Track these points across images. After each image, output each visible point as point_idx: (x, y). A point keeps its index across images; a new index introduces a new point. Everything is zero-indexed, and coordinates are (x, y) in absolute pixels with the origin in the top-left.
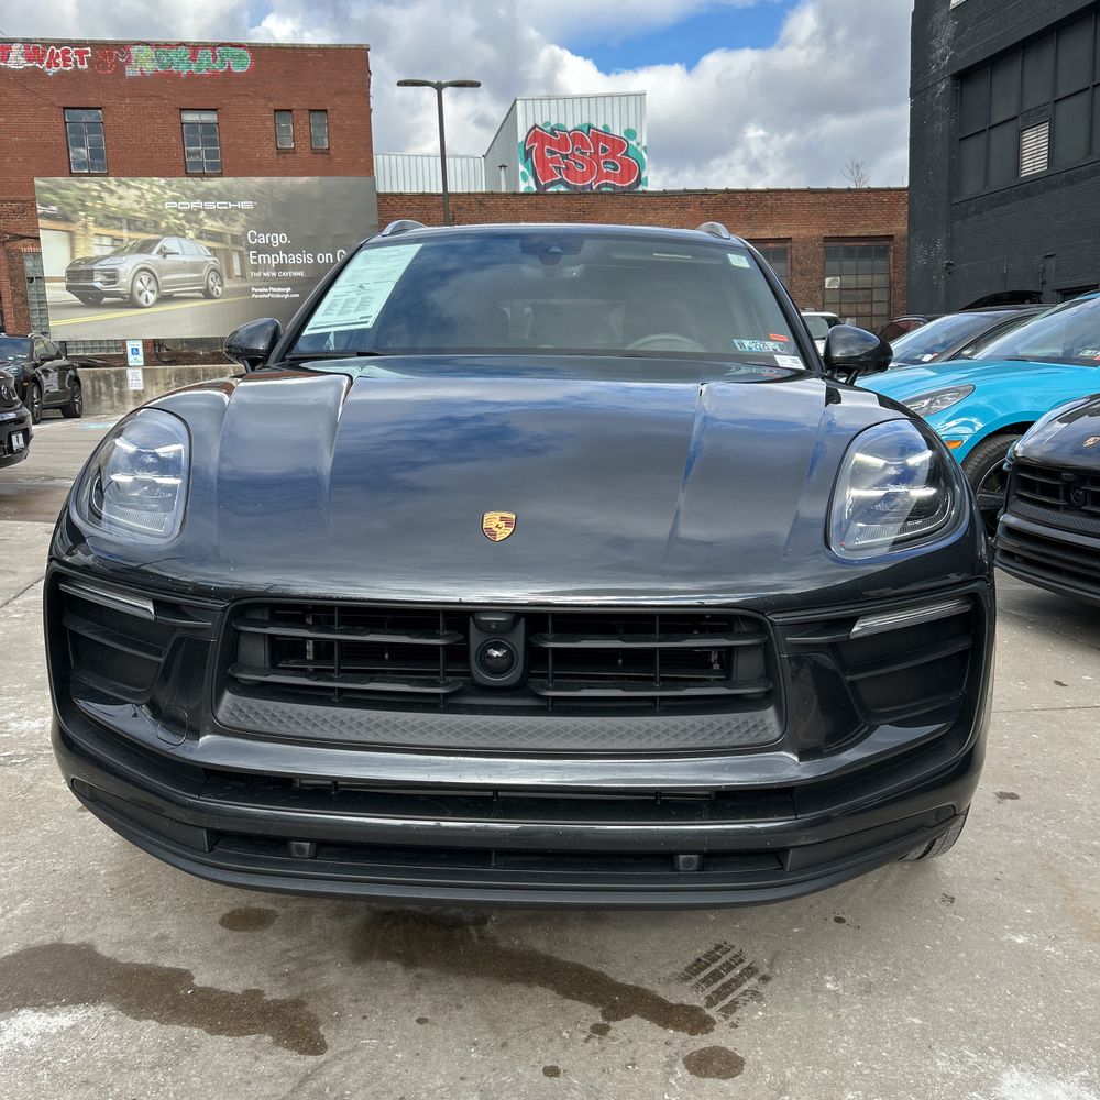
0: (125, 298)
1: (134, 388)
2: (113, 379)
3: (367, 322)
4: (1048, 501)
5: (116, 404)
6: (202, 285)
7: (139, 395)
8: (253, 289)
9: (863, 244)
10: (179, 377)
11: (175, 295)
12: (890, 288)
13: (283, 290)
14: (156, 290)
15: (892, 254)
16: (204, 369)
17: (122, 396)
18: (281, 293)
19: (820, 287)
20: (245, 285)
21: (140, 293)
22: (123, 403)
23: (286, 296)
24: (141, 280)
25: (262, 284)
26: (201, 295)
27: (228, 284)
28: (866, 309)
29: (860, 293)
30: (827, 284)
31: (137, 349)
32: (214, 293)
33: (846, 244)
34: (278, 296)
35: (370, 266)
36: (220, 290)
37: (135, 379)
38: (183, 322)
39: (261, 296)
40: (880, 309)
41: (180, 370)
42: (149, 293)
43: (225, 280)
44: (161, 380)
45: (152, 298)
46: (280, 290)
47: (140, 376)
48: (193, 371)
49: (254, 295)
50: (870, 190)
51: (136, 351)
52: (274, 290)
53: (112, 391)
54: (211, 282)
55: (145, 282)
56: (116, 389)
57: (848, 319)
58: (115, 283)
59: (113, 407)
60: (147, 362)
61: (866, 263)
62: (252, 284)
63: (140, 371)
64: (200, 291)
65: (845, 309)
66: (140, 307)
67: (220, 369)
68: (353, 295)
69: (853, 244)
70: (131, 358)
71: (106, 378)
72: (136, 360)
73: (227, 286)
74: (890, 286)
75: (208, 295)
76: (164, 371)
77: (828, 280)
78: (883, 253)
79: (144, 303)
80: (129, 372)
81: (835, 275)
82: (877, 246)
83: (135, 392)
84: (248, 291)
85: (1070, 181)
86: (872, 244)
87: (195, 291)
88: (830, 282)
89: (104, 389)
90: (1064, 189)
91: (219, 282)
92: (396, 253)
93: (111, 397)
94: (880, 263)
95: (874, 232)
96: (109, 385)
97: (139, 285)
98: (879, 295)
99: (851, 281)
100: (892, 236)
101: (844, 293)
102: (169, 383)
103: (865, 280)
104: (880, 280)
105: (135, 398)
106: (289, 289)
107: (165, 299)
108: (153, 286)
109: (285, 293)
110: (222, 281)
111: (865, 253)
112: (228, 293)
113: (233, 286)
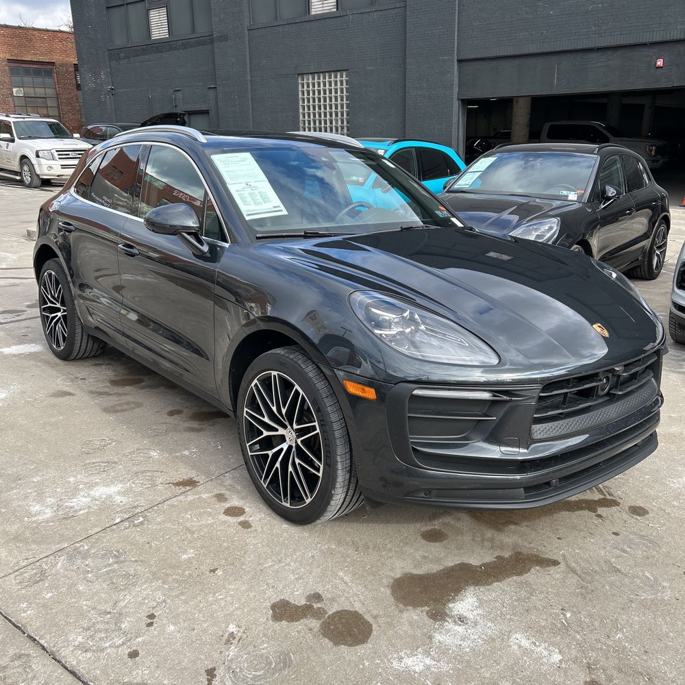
9: (35, 66)
15: (55, 75)
19: (10, 94)
28: (43, 111)
29: (38, 100)
30: (14, 92)
33: (23, 65)
40: (53, 112)
50: (34, 29)
61: (38, 80)
65: (30, 111)
69: (28, 66)
74: (57, 97)
77: (14, 90)
78: (49, 73)
81: (19, 87)
82: (44, 69)
85: (185, 46)
86: (41, 67)
88: (17, 91)
90: (181, 51)
94: (48, 80)
95: (41, 59)
98: (51, 103)
99: (31, 92)
100: (54, 63)
101: (27, 99)
103: (40, 92)
104: (50, 92)
111: (37, 73)
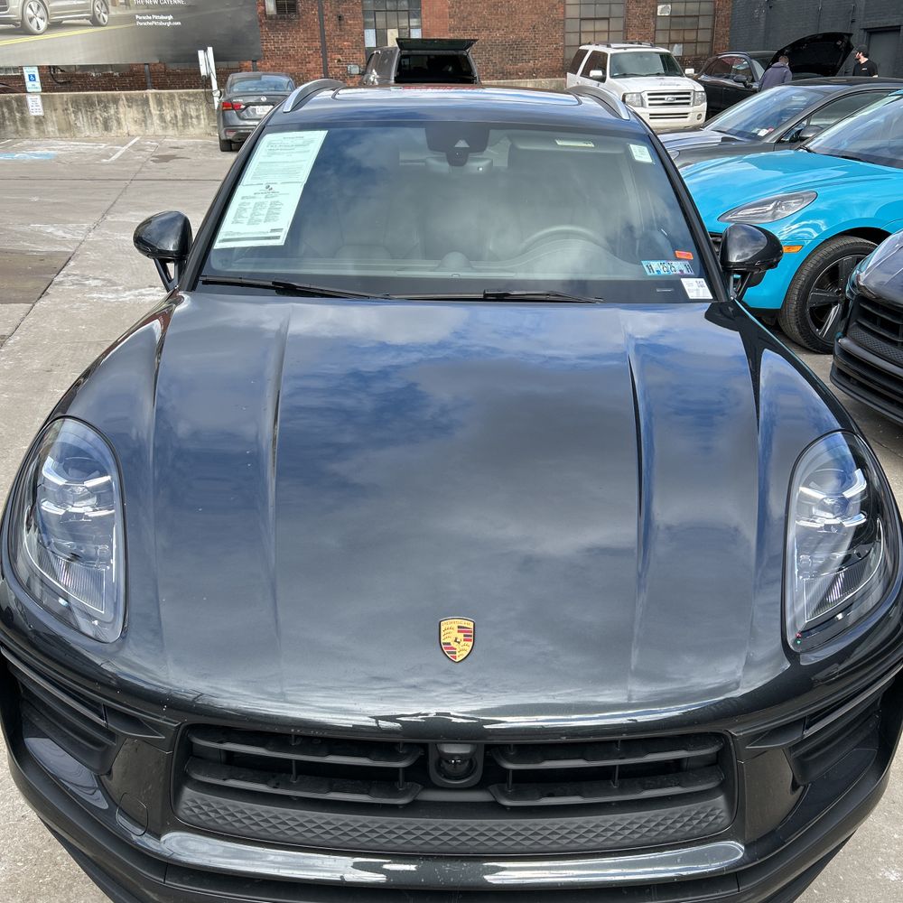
0: (16, 25)
1: (35, 114)
2: (15, 105)
3: (277, 238)
4: (888, 336)
5: (20, 128)
6: (88, 12)
7: (40, 120)
8: (137, 17)
10: (75, 102)
11: (64, 22)
12: (714, 15)
13: (166, 18)
14: (45, 16)
16: (98, 96)
17: (24, 121)
18: (164, 21)
19: (653, 14)
20: (129, 12)
21: (31, 19)
22: (26, 128)
23: (169, 24)
24: (30, 7)
25: (146, 11)
26: (88, 22)
27: (114, 12)
28: (691, 36)
29: (689, 20)
30: (659, 11)
31: (34, 76)
32: (101, 20)
34: (161, 24)
35: (274, 158)
36: (106, 17)
37: (35, 105)
38: (74, 49)
39: (145, 24)
40: (705, 36)
41: (76, 96)
42: (39, 21)
43: (110, 7)
44: (59, 106)
45: (43, 25)
46: (162, 17)
47: (39, 101)
48: (88, 98)
49: (138, 23)
51: (32, 78)
52: (157, 17)
53: (15, 116)
54: (97, 9)
55: (35, 9)
56: (18, 115)
57: (676, 45)
58: (6, 9)
59: (17, 132)
60: (44, 90)
62: (135, 12)
63: (38, 97)
64: (87, 18)
65: (674, 36)
66: (31, 33)
67: (113, 95)
68: (261, 198)
70: (29, 85)
71: (8, 103)
72: (34, 86)
73: (112, 13)
75: (95, 22)
76: (61, 97)
77: (660, 7)
79: (35, 29)
80: (29, 98)
81: (666, 3)
83: (36, 117)
84: (132, 19)
87: (82, 18)
88: (662, 9)
89: (7, 115)
91: (104, 9)
92: (300, 142)
93: (15, 122)
96: (11, 111)
97: (29, 11)
98: (705, 23)
99: (680, 8)
101: (673, 19)
102: (66, 109)
103: (693, 8)
104: (706, 7)
105: (37, 123)
106: (170, 17)
107: (55, 26)
108: (42, 12)
109: (167, 21)
110: (107, 9)
112: (114, 20)
113: (119, 13)
